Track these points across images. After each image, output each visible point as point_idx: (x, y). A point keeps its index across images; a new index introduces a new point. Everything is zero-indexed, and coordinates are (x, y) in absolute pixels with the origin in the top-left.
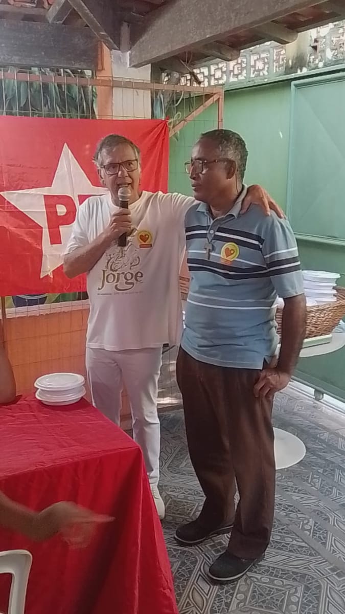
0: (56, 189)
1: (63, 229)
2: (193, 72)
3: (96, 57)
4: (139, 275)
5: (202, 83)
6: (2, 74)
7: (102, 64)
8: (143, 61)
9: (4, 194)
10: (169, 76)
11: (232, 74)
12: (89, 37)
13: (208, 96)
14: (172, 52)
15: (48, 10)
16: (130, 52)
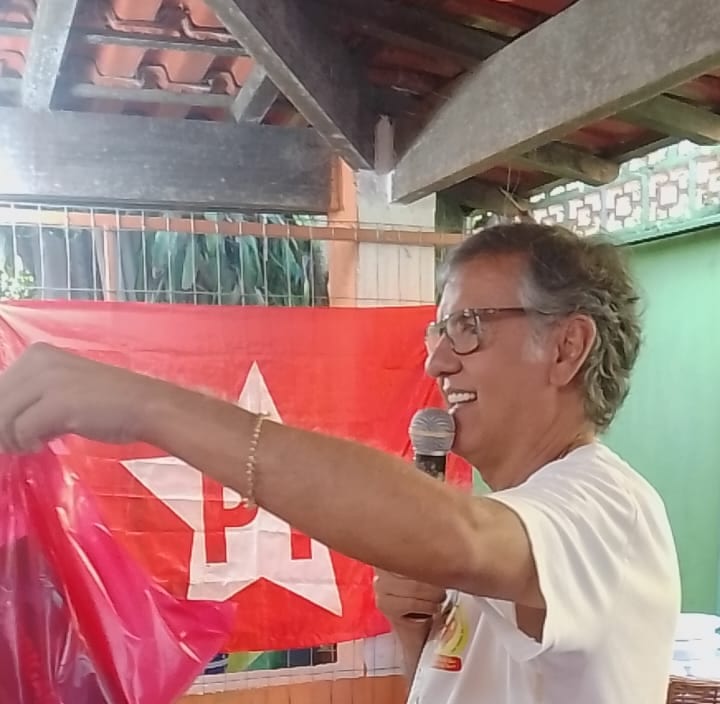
1: (231, 534)
3: (328, 184)
6: (143, 222)
7: (339, 200)
8: (419, 188)
9: (130, 465)
11: (612, 216)
12: (313, 145)
14: (474, 166)
15: (236, 96)
16: (393, 172)
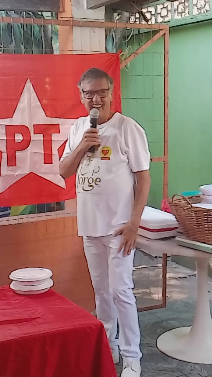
0: (17, 120)
1: (18, 154)
2: (142, 12)
4: (98, 180)
5: (150, 21)
7: (63, 6)
10: (120, 15)
11: (176, 12)
13: (155, 32)
